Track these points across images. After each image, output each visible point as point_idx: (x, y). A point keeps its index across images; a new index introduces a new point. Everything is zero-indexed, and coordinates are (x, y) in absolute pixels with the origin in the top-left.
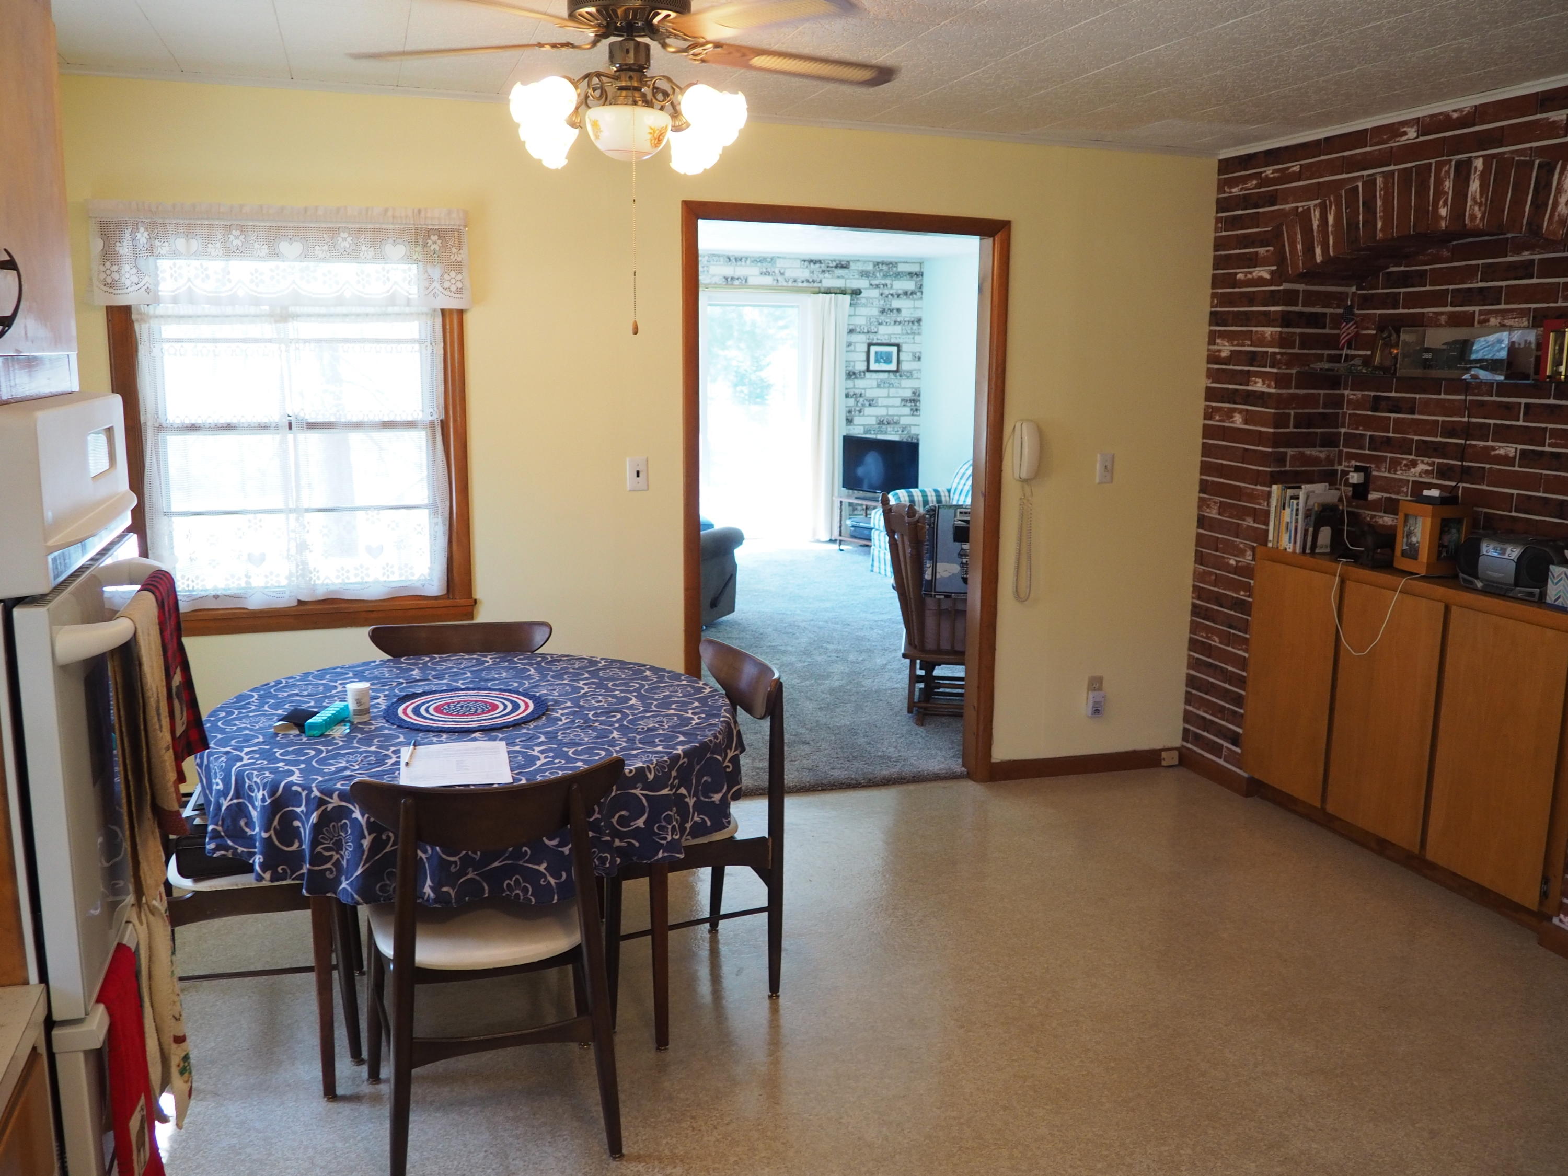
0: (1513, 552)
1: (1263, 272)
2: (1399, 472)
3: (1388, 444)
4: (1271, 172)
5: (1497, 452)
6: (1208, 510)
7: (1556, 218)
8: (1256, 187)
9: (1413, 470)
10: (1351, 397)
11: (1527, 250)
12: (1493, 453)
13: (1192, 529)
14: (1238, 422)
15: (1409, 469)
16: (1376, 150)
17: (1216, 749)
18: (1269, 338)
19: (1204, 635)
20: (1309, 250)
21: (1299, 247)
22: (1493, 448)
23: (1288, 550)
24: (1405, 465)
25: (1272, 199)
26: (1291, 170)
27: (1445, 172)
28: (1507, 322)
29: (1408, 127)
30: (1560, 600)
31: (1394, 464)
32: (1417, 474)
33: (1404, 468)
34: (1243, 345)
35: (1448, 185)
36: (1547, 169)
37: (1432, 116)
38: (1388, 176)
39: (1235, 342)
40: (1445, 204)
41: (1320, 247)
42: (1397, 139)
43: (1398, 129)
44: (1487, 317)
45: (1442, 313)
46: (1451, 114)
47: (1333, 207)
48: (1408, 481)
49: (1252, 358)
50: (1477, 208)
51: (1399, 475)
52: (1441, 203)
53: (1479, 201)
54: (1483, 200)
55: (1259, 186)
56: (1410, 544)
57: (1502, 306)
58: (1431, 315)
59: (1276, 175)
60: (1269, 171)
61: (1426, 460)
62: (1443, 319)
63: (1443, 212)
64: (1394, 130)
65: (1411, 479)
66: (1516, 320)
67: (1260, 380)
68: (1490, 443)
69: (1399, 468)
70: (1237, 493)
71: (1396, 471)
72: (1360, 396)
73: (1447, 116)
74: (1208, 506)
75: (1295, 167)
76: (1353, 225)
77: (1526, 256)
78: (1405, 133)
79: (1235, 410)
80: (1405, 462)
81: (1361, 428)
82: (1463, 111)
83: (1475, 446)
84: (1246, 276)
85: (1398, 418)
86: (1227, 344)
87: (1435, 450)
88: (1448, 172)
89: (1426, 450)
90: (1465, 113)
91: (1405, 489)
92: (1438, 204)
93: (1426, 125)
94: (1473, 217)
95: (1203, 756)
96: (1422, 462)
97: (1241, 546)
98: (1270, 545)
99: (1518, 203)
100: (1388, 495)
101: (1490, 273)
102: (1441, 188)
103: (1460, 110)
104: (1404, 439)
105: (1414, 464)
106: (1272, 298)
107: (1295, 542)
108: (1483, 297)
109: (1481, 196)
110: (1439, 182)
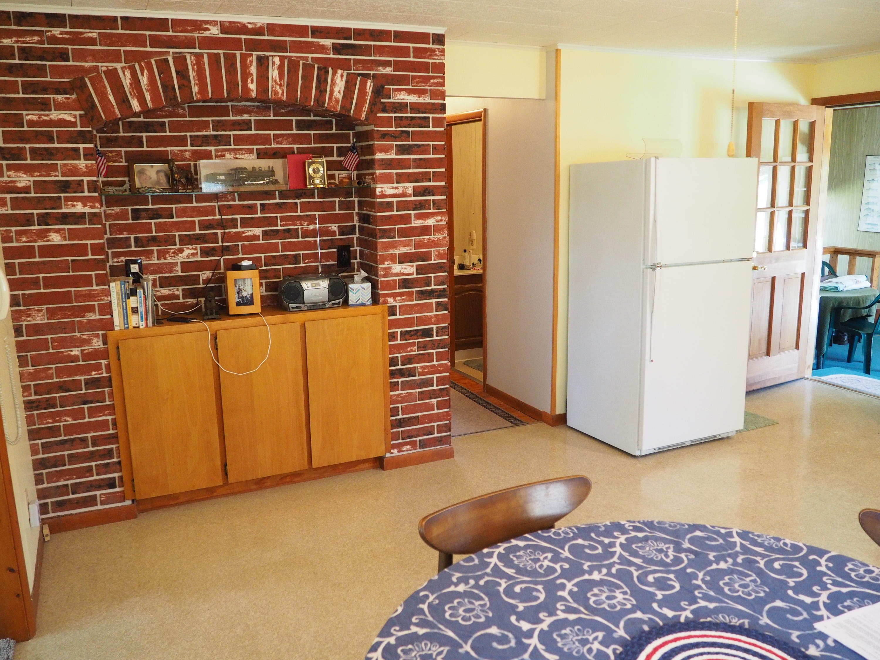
0: (325, 283)
1: (67, 116)
2: (169, 258)
3: (154, 240)
4: (58, 32)
5: (247, 234)
6: (29, 319)
7: (334, 99)
8: (38, 42)
9: (180, 255)
10: (110, 212)
11: (246, 114)
12: (244, 235)
13: (11, 339)
14: (56, 240)
15: (177, 255)
16: (182, 36)
17: (91, 501)
18: (84, 169)
19: (51, 421)
20: (123, 101)
21: (111, 98)
22: (244, 232)
23: (141, 327)
24: (173, 253)
25: (63, 56)
26: (85, 35)
27: (250, 61)
28: (238, 156)
29: (210, 25)
30: (360, 300)
31: (161, 254)
32: (185, 257)
33: (172, 255)
34: (49, 176)
35: (253, 70)
36: (323, 71)
37: (230, 22)
38: (199, 57)
39: (36, 174)
40: (252, 82)
41: (136, 99)
42: (201, 32)
43: (201, 25)
44: (223, 153)
45: (186, 151)
46: (247, 24)
47: (146, 71)
48: (177, 262)
49: (65, 186)
50: (278, 87)
51: (169, 260)
52: (249, 80)
53: (279, 83)
54: (282, 82)
55: (41, 42)
56: (242, 297)
57: (233, 147)
58: (176, 152)
59: (67, 36)
60: (56, 31)
61: (190, 247)
62: (187, 155)
63: (253, 86)
64: (198, 25)
65: (179, 261)
66: (246, 155)
67: (80, 204)
68: (239, 229)
69: (167, 255)
70: (66, 297)
71: (165, 258)
72: (118, 210)
73: (244, 26)
74: (29, 316)
75: (94, 34)
76: (168, 87)
77: (245, 117)
78: (208, 29)
79: (49, 230)
80: (172, 251)
81: (125, 233)
82: (256, 25)
83: (229, 232)
84: (39, 118)
85: (160, 222)
86: (23, 175)
87: (197, 239)
88: (251, 62)
89: (187, 240)
90: (258, 26)
91: (176, 269)
92: (247, 81)
93: (226, 28)
94: (276, 92)
95: (72, 514)
96: (188, 248)
97: (85, 337)
98: (117, 328)
99: (307, 87)
100: (160, 275)
101: (217, 126)
102: (248, 71)
103: (255, 24)
104: (169, 236)
105: (181, 251)
106: (83, 137)
107: (147, 319)
108: (217, 140)
109: (280, 80)
110: (245, 68)
